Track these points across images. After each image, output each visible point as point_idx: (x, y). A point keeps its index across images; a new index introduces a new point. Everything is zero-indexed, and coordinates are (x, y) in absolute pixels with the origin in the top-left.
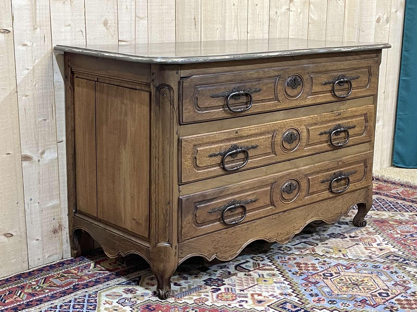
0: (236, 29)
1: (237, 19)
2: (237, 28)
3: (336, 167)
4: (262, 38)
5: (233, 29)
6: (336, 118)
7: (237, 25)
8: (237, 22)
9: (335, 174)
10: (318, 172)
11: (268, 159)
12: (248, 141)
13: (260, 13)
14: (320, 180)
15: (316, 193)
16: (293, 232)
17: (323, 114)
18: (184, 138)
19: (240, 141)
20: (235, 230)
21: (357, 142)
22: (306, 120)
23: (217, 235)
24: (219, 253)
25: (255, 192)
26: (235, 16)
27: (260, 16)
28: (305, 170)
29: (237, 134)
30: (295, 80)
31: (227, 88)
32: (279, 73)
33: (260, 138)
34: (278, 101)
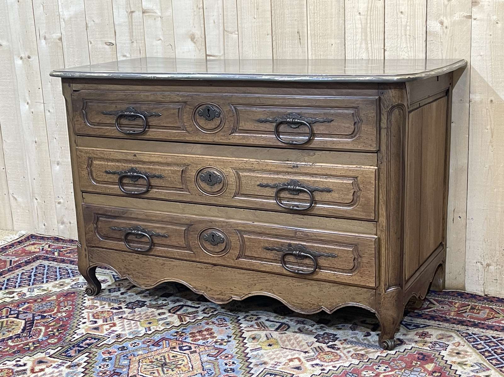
0: (364, 46)
1: (366, 33)
2: (367, 44)
3: (292, 237)
4: (412, 58)
5: (358, 46)
6: (290, 170)
7: (366, 40)
8: (366, 36)
9: (290, 245)
10: (260, 234)
11: (179, 195)
12: (150, 168)
13: (408, 24)
14: (262, 245)
15: (259, 260)
16: (230, 295)
17: (266, 161)
18: (80, 148)
19: (141, 166)
20: (147, 259)
21: (336, 214)
22: (234, 162)
23: (128, 256)
24: (131, 276)
25: (164, 226)
26: (362, 28)
27: (408, 28)
28: (237, 224)
29: (135, 157)
30: (209, 110)
31: (118, 106)
32: (185, 99)
33: (166, 168)
34: (186, 131)
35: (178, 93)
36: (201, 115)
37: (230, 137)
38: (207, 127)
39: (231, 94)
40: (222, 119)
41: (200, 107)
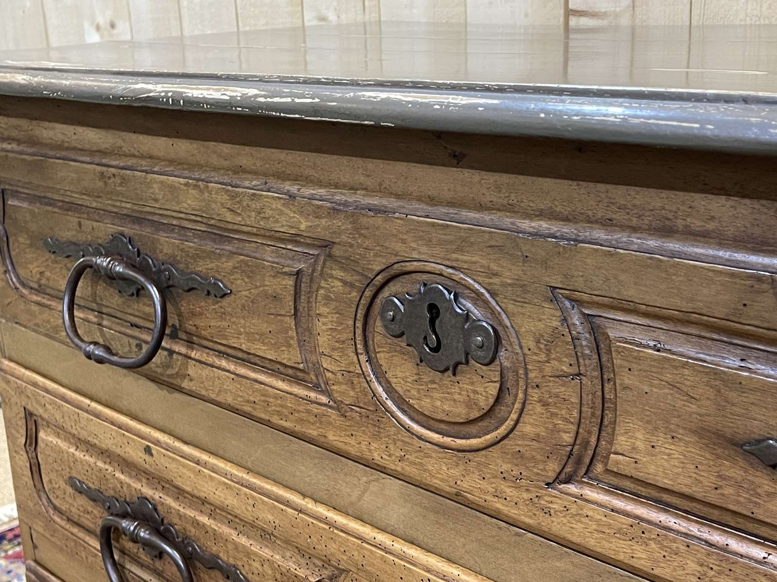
19: (170, 501)
29: (147, 457)
30: (434, 310)
31: (87, 224)
32: (323, 227)
33: (256, 548)
34: (329, 395)
35: (294, 189)
36: (396, 328)
37: (554, 499)
38: (425, 405)
39: (567, 229)
40: (510, 376)
41: (394, 287)
